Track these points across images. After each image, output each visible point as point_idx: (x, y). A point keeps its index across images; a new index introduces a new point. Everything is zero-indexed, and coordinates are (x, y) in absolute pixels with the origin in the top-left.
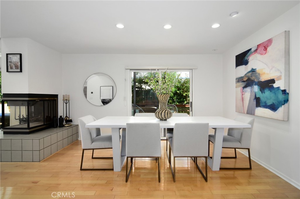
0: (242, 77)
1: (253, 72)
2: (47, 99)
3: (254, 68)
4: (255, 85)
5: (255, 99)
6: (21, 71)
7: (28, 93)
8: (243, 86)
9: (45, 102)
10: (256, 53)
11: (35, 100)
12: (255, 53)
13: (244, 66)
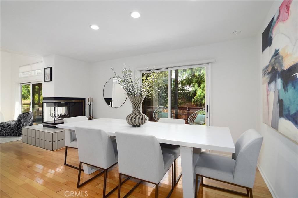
0: (267, 66)
1: (277, 56)
2: (73, 101)
3: (277, 49)
4: (278, 78)
5: (278, 104)
6: (51, 80)
7: (54, 97)
8: (268, 81)
9: (71, 103)
10: (279, 22)
11: (60, 102)
12: (277, 23)
13: (268, 48)
